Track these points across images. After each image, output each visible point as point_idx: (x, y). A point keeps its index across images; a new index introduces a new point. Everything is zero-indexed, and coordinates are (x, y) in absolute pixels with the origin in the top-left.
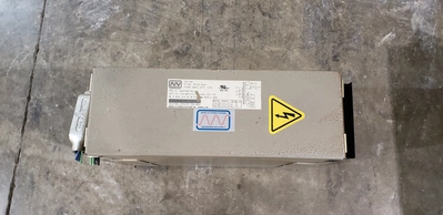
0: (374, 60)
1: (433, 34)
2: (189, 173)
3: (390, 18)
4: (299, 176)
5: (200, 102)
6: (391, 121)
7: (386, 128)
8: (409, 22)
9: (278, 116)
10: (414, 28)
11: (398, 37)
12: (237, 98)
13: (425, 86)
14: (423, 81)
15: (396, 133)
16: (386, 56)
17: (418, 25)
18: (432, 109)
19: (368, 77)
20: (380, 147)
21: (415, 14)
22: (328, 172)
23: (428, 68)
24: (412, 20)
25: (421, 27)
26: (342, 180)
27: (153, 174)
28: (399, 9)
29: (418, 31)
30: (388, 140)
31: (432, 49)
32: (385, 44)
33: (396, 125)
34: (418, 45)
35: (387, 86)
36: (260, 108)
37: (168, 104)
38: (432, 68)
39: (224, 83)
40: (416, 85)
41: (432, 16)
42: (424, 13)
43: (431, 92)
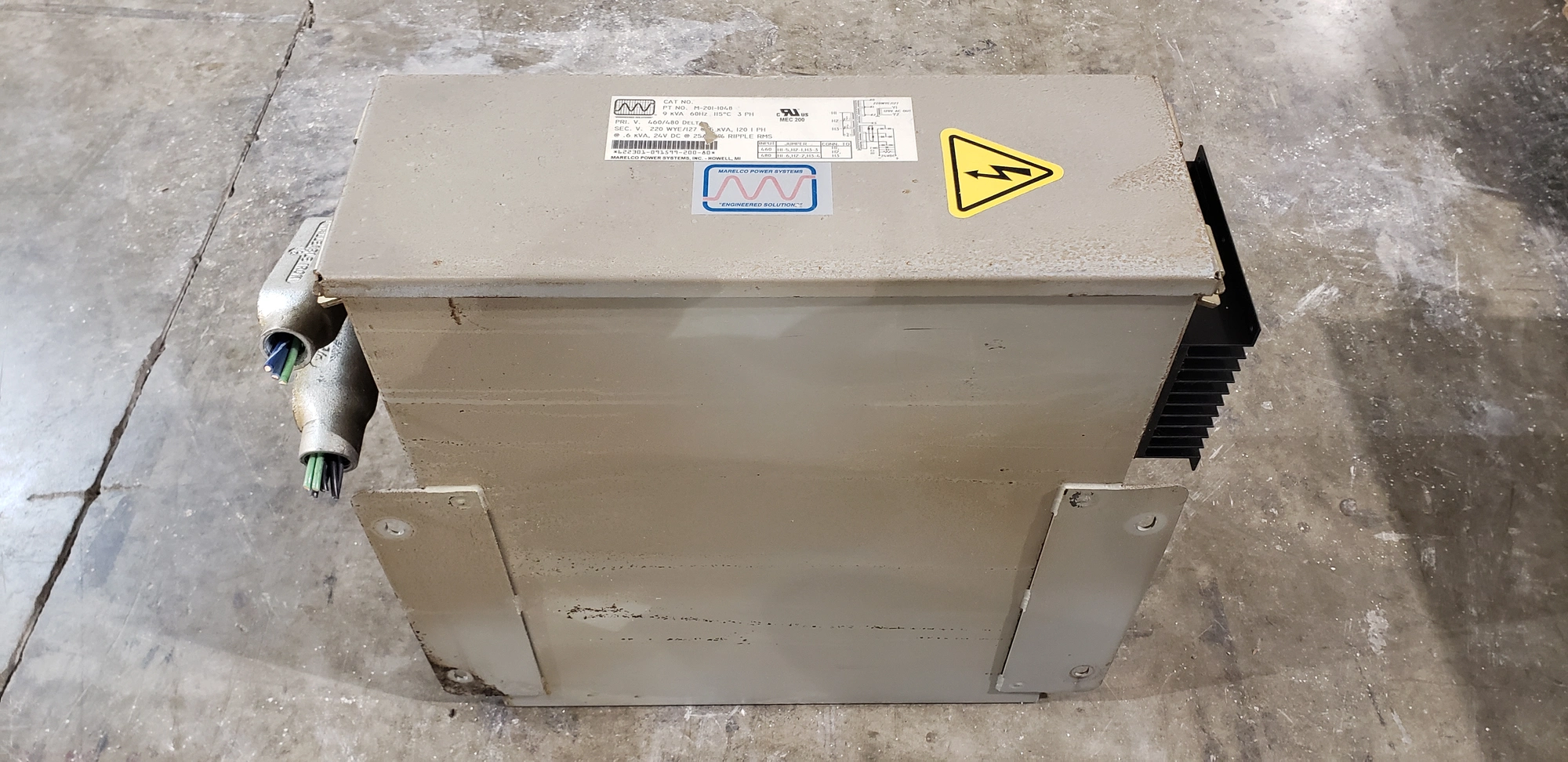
0: (1287, 360)
1: (1457, 286)
2: (661, 732)
3: (1310, 250)
4: (1089, 730)
5: (713, 146)
6: (1393, 537)
7: (1382, 561)
8: (1371, 257)
9: (975, 174)
10: (1393, 273)
11: (1348, 296)
12: (837, 136)
13: (1476, 429)
14: (1465, 413)
15: (1424, 575)
16: (1323, 349)
17: (1403, 264)
18: (1528, 497)
19: (1279, 406)
20: (1376, 622)
21: (1382, 239)
22: (1200, 714)
23: (1473, 377)
24: (1380, 253)
25: (1414, 269)
26: (1260, 740)
27: (520, 738)
28: (1331, 225)
29: (1407, 282)
30: (1399, 597)
31: (1469, 327)
32: (1312, 315)
33: (1416, 550)
34: (1419, 317)
35: (1349, 429)
36: (913, 156)
37: (610, 153)
38: (1486, 378)
39: (791, 103)
40: (1446, 424)
41: (1439, 243)
42: (1410, 236)
43: (1504, 444)
